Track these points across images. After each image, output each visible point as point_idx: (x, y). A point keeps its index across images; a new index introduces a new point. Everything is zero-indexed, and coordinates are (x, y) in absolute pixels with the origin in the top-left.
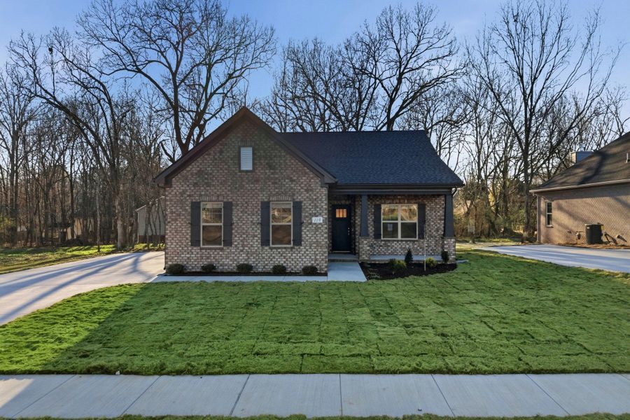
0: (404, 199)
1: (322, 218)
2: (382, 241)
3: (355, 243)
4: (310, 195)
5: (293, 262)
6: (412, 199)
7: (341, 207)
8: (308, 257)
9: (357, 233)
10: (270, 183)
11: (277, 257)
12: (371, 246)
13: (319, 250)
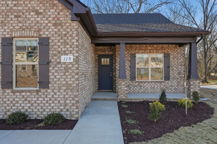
0: (153, 50)
1: (72, 57)
2: (136, 82)
3: (115, 84)
4: (59, 30)
5: (39, 108)
6: (159, 50)
7: (105, 56)
8: (56, 102)
9: (117, 76)
10: (13, 16)
11: (20, 102)
12: (128, 86)
13: (70, 93)
